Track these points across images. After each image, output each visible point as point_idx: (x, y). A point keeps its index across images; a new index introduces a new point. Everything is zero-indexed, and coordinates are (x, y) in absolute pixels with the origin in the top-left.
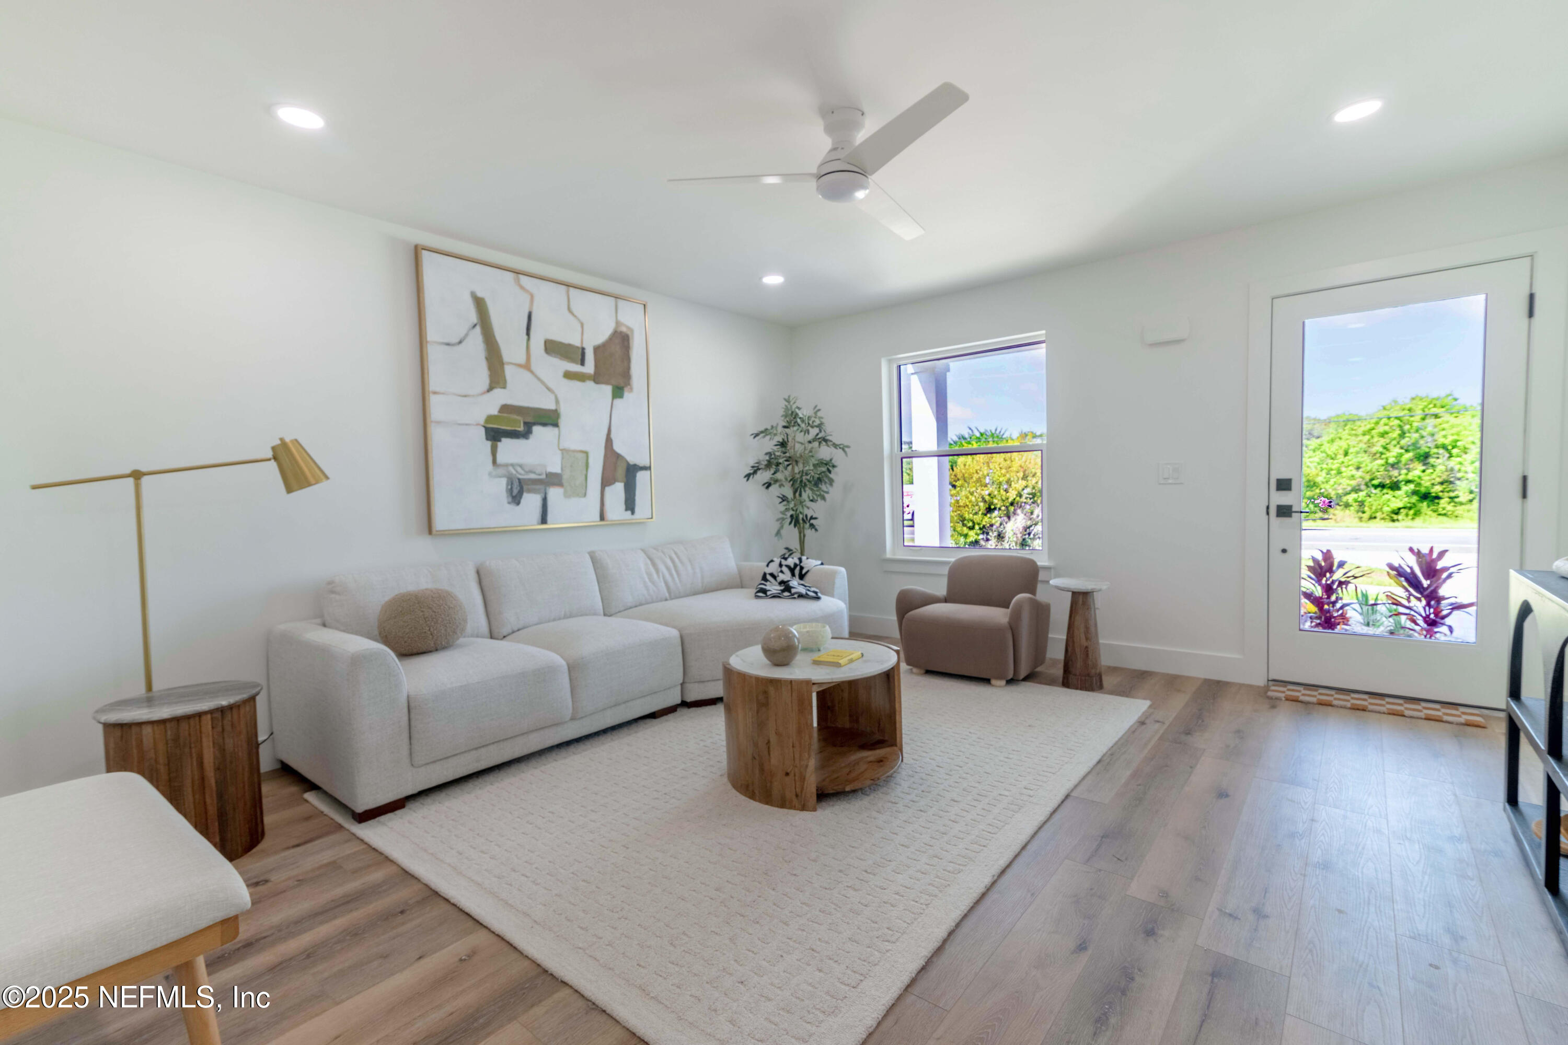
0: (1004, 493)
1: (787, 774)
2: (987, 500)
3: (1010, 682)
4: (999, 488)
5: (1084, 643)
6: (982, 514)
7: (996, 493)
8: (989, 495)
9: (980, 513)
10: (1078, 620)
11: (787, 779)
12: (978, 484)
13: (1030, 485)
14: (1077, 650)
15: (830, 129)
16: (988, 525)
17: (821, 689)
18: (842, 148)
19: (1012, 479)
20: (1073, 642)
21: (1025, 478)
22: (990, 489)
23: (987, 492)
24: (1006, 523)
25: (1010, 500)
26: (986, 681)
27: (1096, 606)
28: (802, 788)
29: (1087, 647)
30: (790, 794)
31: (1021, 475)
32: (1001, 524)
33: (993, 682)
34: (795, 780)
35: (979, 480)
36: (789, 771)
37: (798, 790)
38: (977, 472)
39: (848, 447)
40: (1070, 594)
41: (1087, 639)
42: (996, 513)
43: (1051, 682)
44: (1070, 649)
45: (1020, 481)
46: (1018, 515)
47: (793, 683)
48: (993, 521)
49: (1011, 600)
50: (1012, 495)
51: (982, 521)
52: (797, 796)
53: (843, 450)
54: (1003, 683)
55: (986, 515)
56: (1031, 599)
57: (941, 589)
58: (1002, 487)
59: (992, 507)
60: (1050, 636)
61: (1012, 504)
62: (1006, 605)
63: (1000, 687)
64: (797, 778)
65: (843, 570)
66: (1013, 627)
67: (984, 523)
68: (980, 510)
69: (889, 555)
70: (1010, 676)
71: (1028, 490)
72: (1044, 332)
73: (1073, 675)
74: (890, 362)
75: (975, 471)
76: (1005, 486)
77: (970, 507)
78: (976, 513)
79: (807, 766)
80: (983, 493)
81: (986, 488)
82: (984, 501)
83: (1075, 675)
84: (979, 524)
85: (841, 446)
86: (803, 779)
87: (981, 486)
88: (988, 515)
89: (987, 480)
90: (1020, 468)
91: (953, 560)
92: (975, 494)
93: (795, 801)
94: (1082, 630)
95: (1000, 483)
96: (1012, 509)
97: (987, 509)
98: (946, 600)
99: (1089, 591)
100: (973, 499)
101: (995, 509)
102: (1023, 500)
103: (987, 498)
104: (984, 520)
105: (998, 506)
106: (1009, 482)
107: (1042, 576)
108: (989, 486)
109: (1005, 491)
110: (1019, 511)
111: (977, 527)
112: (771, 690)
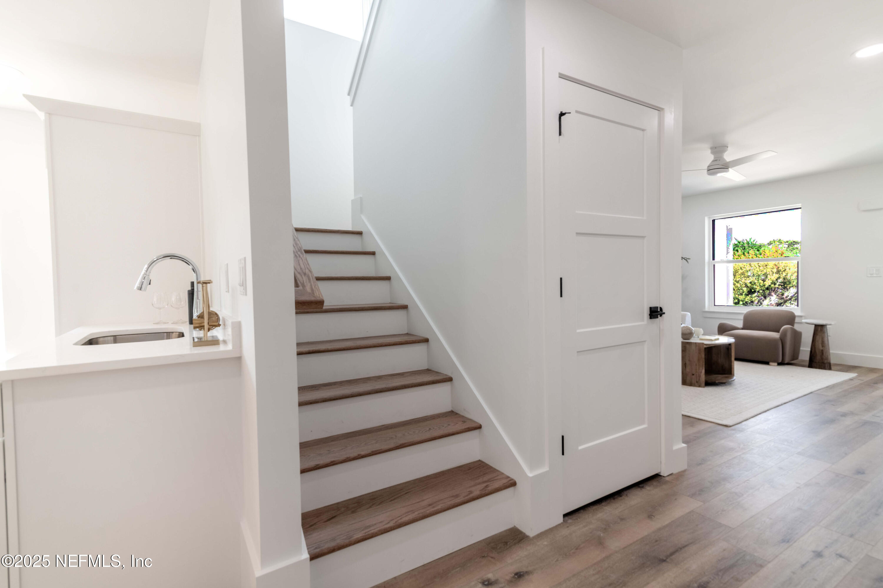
0: (762, 282)
1: (693, 375)
2: (749, 286)
3: (780, 364)
4: (758, 278)
5: (821, 348)
6: (745, 295)
7: (756, 281)
8: (751, 283)
9: (744, 294)
10: (818, 338)
11: (693, 376)
12: (742, 276)
13: (781, 277)
14: (817, 352)
15: (713, 153)
16: (750, 302)
17: (706, 347)
18: (719, 160)
19: (768, 273)
20: (815, 348)
21: (778, 272)
22: (752, 279)
23: (749, 282)
24: (763, 301)
25: (766, 286)
26: (767, 363)
27: (829, 335)
28: (699, 380)
29: (822, 350)
30: (694, 381)
31: (775, 270)
32: (759, 301)
33: (771, 363)
34: (696, 377)
35: (743, 274)
36: (694, 373)
37: (698, 380)
38: (741, 268)
39: (689, 259)
40: (814, 326)
41: (823, 346)
42: (756, 294)
43: (801, 365)
44: (813, 351)
45: (774, 275)
46: (772, 296)
47: (697, 344)
48: (753, 299)
49: (782, 327)
50: (768, 283)
51: (745, 298)
52: (697, 382)
53: (686, 260)
54: (776, 364)
55: (748, 295)
56: (792, 328)
57: (740, 324)
58: (760, 278)
59: (753, 290)
60: (801, 349)
61: (767, 289)
62: (778, 331)
63: (774, 366)
64: (697, 376)
65: (689, 314)
66: (782, 340)
67: (747, 301)
68: (743, 292)
69: (707, 309)
70: (780, 361)
71: (780, 280)
72: (801, 204)
73: (815, 362)
74: (709, 218)
75: (739, 268)
76: (763, 277)
77: (736, 290)
78: (741, 294)
79: (701, 372)
80: (747, 282)
81: (748, 279)
82: (746, 286)
83: (816, 362)
84: (742, 301)
85: (685, 258)
86: (700, 376)
87: (745, 277)
88: (750, 296)
89: (749, 274)
90: (774, 266)
91: (745, 312)
92: (740, 282)
93: (696, 384)
94: (820, 342)
95: (759, 276)
96: (767, 292)
97: (748, 292)
98: (742, 329)
99: (824, 324)
100: (739, 286)
101: (755, 292)
102: (777, 286)
103: (749, 285)
104: (746, 299)
105: (757, 290)
106: (766, 275)
107: (797, 320)
108: (750, 277)
109: (763, 280)
110: (773, 294)
111: (741, 303)
112: (688, 346)
